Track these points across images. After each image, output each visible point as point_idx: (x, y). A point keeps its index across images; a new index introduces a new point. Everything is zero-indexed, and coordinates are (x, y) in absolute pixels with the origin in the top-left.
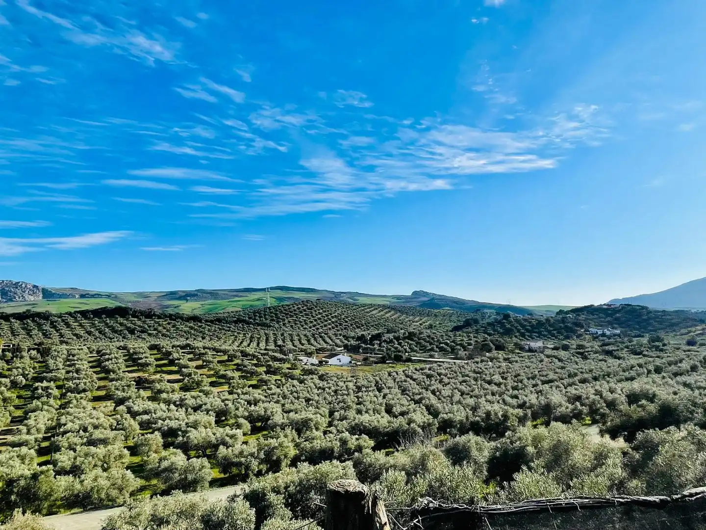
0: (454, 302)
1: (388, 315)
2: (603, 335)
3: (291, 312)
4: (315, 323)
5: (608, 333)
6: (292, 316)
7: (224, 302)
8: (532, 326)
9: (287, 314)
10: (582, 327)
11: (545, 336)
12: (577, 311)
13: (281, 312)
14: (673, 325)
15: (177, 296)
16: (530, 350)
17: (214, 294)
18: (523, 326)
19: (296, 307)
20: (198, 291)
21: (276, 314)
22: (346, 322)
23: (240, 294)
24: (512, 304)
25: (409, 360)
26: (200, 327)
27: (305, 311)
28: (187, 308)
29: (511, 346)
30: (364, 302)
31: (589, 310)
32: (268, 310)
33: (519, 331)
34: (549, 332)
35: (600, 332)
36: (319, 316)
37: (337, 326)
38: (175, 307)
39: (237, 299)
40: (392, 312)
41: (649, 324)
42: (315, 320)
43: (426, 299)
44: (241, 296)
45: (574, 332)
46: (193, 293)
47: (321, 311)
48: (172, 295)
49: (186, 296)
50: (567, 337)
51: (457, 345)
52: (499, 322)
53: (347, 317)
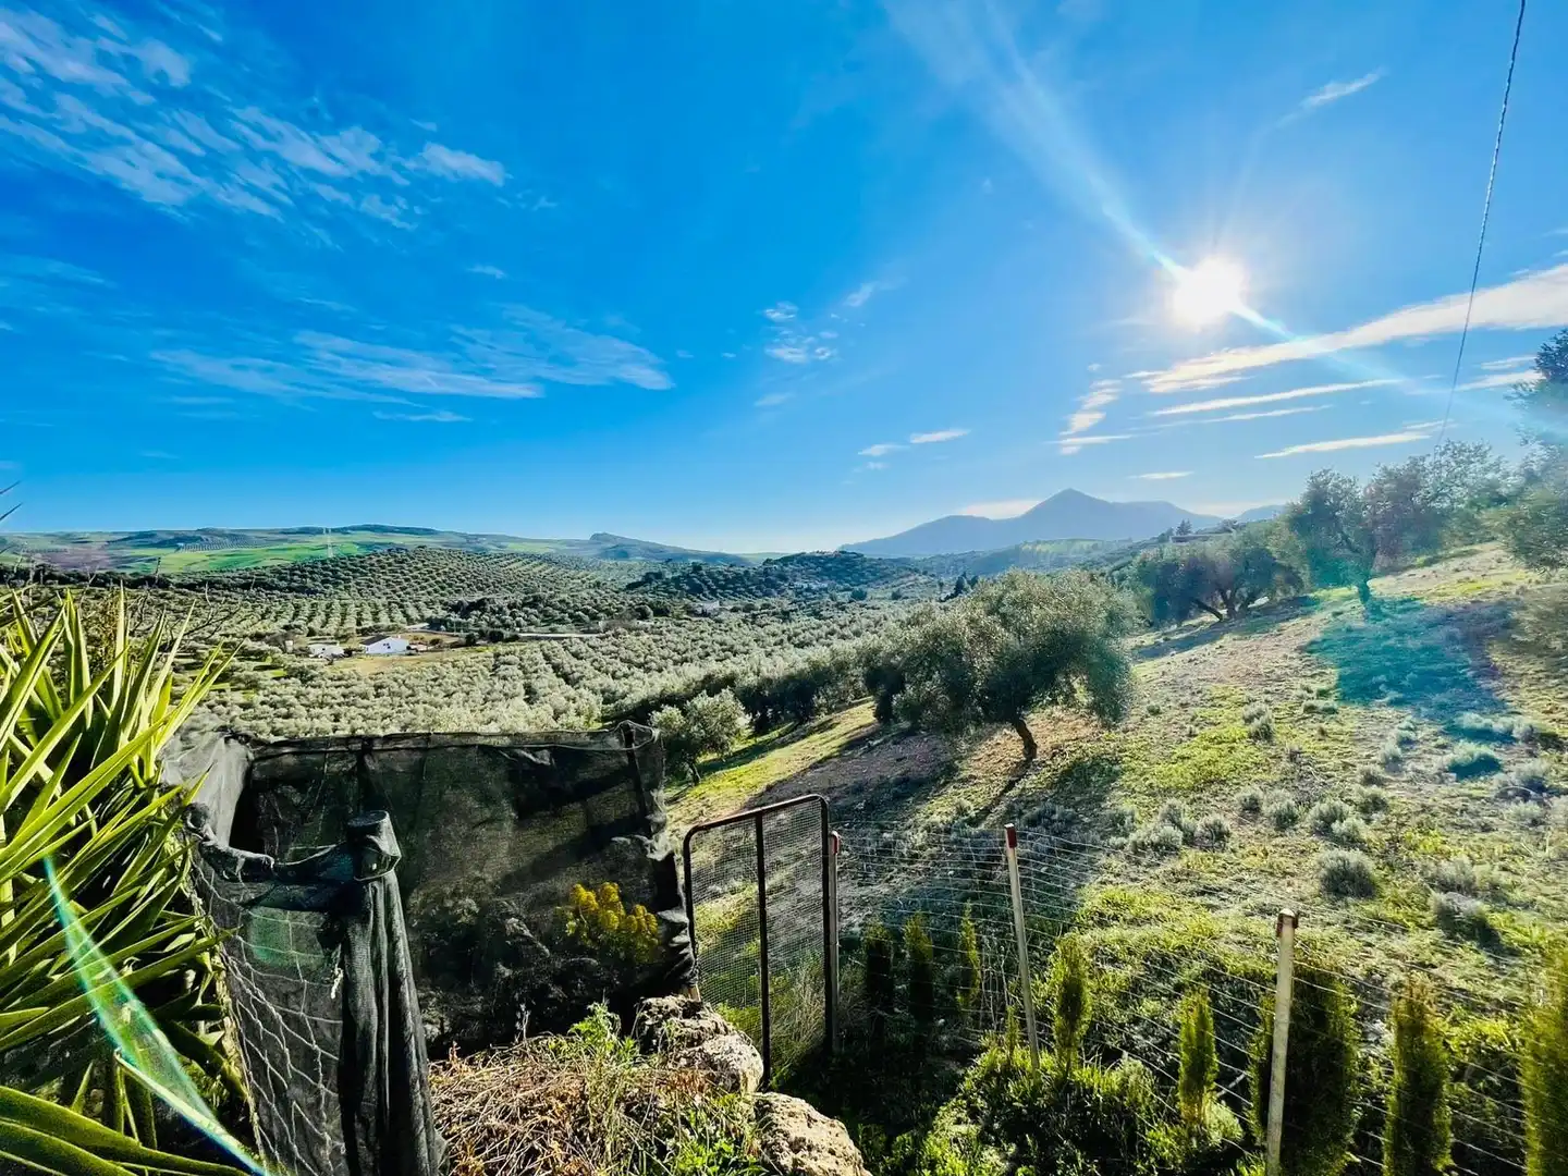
0: (650, 550)
1: (536, 570)
2: (808, 590)
3: (364, 568)
4: (405, 584)
5: (814, 587)
6: (366, 575)
7: (258, 551)
8: (727, 580)
9: (354, 571)
10: (786, 580)
11: (740, 593)
12: (786, 560)
13: (346, 568)
14: (886, 576)
15: (155, 541)
16: (704, 614)
17: (236, 537)
18: (716, 581)
19: (375, 559)
20: (204, 531)
21: (335, 572)
22: (463, 581)
23: (291, 537)
24: (724, 551)
25: (515, 638)
26: (162, 596)
27: (390, 565)
28: (173, 563)
29: (678, 610)
30: (516, 550)
31: (801, 559)
32: (320, 565)
33: (709, 587)
34: (746, 587)
35: (806, 586)
36: (416, 573)
37: (443, 588)
38: (149, 561)
39: (286, 545)
40: (545, 565)
41: (862, 575)
42: (407, 580)
43: (609, 545)
44: (294, 541)
45: (775, 586)
46: (191, 535)
47: (420, 565)
48: (145, 539)
49: (176, 541)
50: (767, 594)
51: (601, 611)
52: (688, 576)
53: (464, 574)
